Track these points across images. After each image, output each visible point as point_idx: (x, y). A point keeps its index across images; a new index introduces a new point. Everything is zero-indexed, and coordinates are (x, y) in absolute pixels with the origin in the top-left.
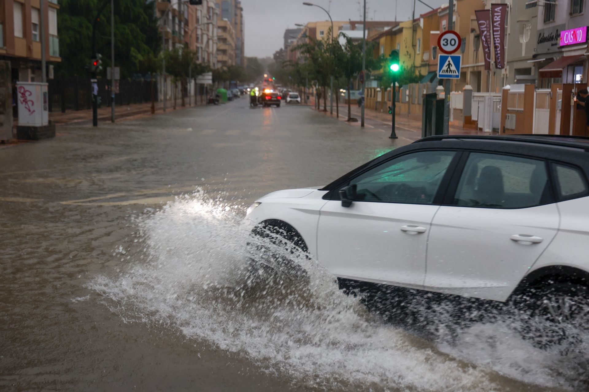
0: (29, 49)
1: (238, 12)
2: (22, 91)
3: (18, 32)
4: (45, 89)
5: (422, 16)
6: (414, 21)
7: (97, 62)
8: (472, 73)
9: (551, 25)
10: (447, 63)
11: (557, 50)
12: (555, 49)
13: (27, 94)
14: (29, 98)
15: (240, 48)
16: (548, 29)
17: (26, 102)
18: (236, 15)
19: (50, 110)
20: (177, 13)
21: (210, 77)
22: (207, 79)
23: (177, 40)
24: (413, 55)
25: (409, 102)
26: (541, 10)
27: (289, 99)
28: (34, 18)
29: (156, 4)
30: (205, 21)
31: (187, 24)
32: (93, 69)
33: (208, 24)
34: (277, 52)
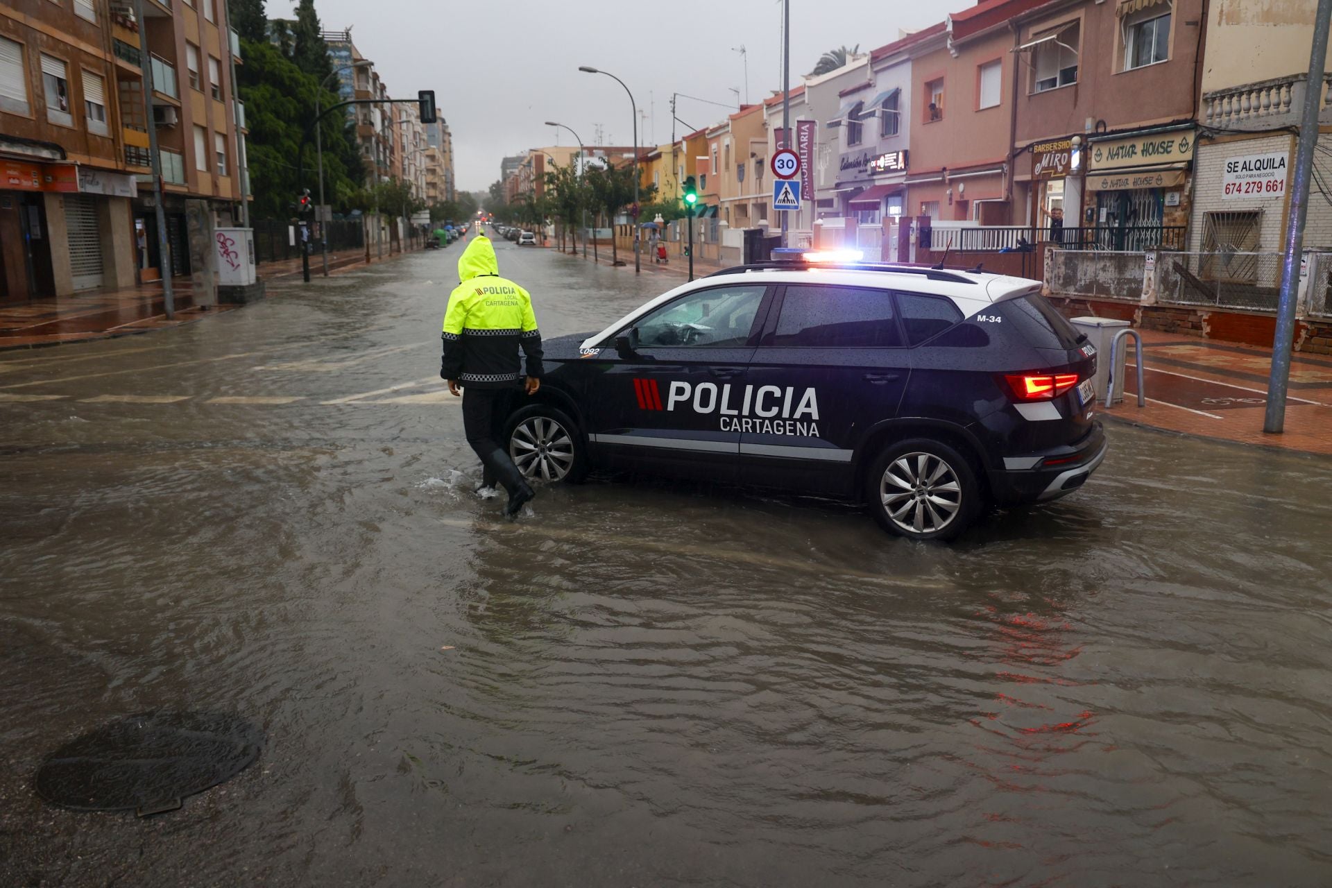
0: (215, 185)
1: (446, 138)
2: (222, 240)
3: (200, 165)
4: (250, 236)
5: (684, 138)
6: (675, 144)
7: (305, 199)
8: (754, 205)
9: (857, 149)
10: (784, 190)
11: (867, 178)
12: (864, 176)
13: (228, 243)
14: (231, 249)
15: (450, 182)
16: (853, 153)
17: (228, 254)
18: (444, 141)
19: (257, 264)
20: (381, 139)
21: (428, 216)
22: (424, 218)
23: (382, 171)
24: (674, 185)
25: (680, 240)
26: (843, 131)
27: (521, 240)
28: (219, 146)
29: (357, 128)
30: (412, 148)
31: (392, 152)
32: (301, 209)
33: (415, 151)
34: (493, 185)
